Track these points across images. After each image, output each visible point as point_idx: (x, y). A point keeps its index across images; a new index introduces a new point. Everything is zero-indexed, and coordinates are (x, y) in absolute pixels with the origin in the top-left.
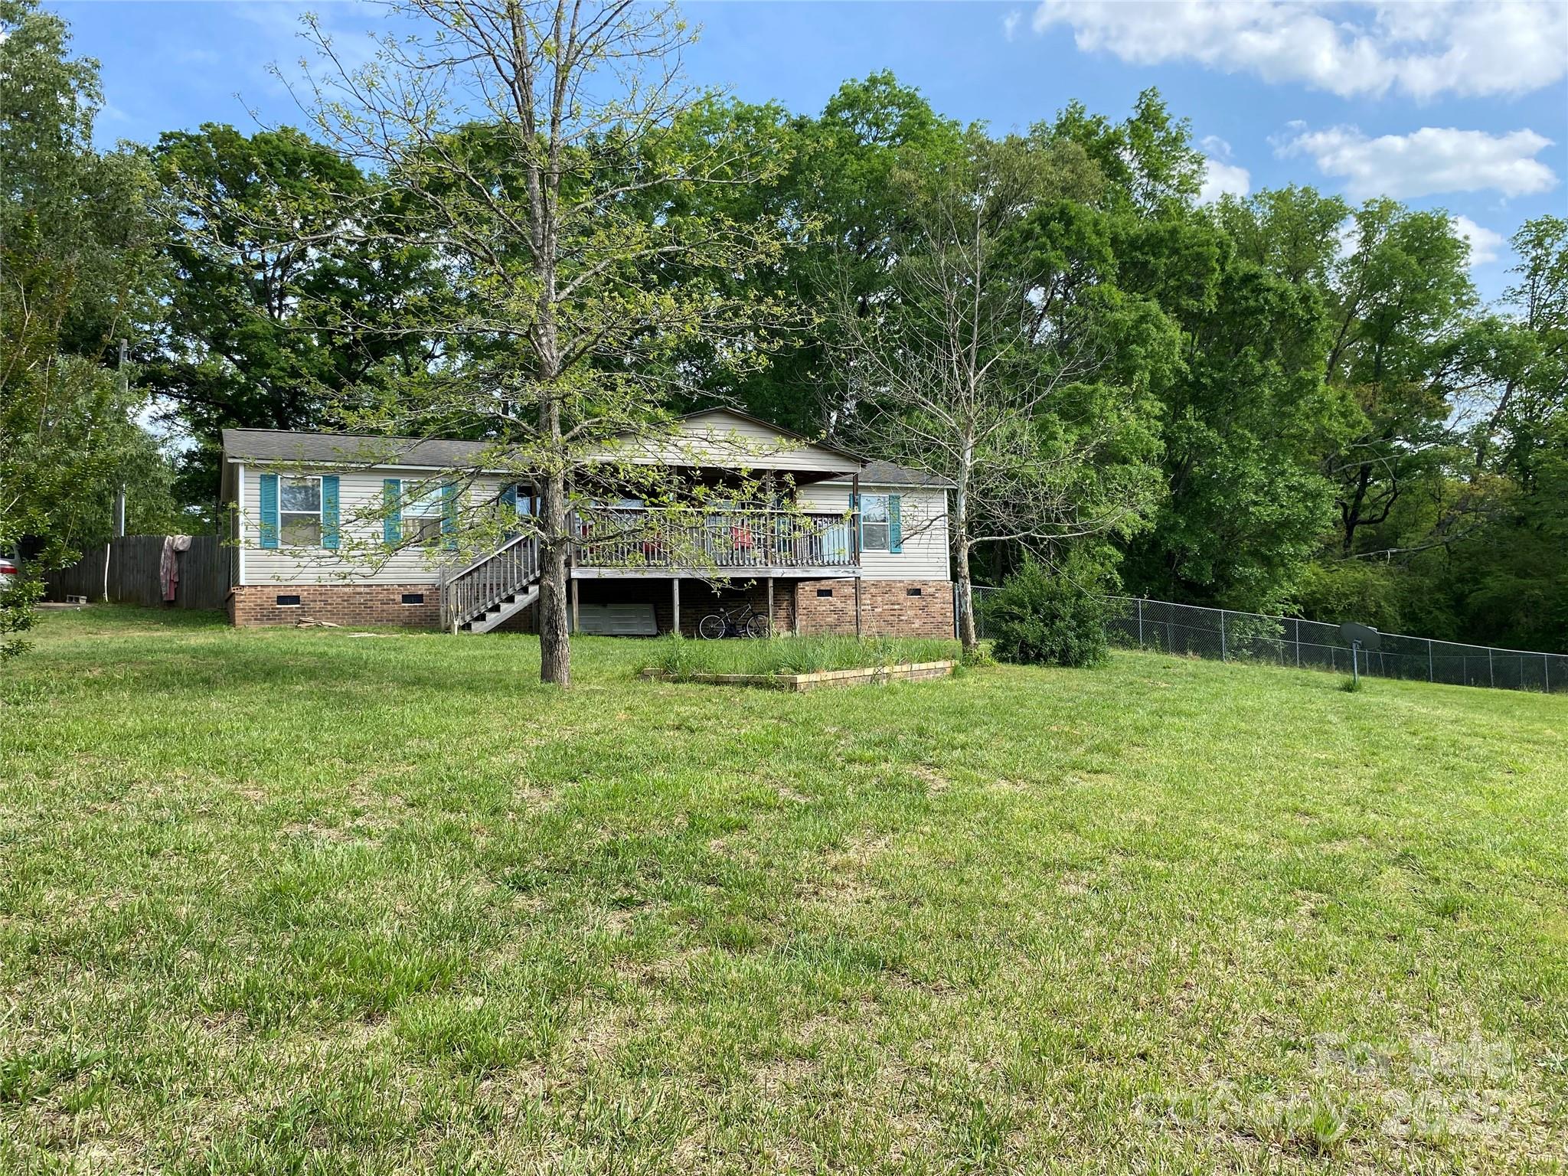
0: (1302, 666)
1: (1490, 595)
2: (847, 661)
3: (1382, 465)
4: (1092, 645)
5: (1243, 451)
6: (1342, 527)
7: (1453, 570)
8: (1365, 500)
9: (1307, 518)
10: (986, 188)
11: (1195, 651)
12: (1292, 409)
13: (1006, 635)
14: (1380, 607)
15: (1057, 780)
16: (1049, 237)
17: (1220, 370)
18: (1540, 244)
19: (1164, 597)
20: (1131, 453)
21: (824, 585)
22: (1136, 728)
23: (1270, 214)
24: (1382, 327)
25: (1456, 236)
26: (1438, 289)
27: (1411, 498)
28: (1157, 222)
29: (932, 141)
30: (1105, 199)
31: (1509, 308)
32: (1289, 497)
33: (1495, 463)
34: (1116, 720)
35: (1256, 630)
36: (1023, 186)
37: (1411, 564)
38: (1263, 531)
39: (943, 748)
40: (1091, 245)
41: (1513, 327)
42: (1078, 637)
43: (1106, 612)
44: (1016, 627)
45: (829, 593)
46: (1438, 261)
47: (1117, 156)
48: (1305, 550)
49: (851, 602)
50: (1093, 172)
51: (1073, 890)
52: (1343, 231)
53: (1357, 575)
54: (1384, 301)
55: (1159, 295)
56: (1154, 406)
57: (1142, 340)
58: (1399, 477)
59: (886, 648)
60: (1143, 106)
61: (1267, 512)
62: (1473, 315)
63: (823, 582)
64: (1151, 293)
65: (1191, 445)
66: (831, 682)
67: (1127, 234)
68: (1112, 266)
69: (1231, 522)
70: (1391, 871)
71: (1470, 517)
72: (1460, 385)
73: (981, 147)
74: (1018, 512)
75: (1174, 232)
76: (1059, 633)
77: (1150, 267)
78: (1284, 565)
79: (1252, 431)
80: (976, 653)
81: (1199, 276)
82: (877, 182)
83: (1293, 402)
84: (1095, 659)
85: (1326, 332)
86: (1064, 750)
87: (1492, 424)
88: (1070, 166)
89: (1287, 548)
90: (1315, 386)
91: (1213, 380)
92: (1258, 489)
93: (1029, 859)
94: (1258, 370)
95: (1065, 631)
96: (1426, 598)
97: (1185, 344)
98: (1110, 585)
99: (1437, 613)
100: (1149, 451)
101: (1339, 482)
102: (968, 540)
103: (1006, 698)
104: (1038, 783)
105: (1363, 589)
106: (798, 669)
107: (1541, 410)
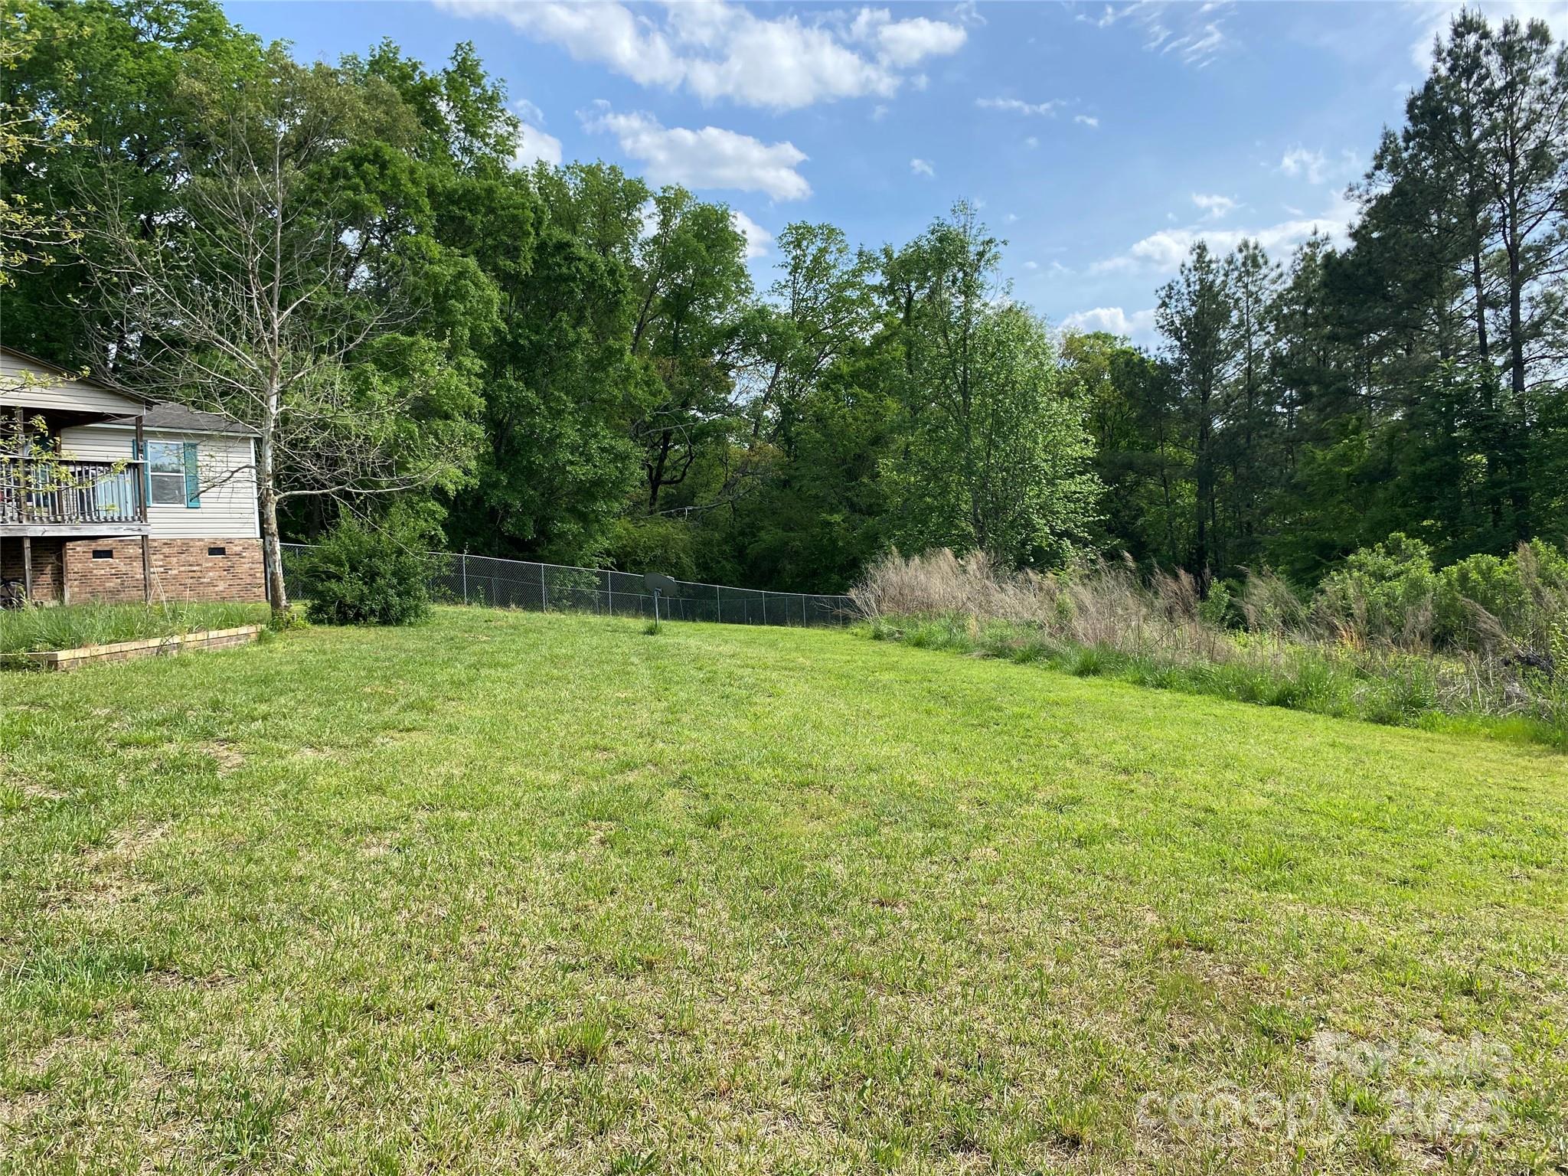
0: (614, 613)
1: (763, 546)
2: (125, 632)
3: (679, 431)
4: (413, 603)
5: (560, 413)
6: (648, 486)
7: (737, 525)
8: (667, 463)
9: (617, 477)
10: (293, 115)
11: (518, 604)
12: (603, 375)
13: (320, 595)
14: (680, 558)
15: (366, 742)
16: (363, 178)
17: (537, 333)
18: (799, 246)
19: (488, 553)
20: (453, 409)
21: (102, 545)
22: (453, 683)
23: (582, 186)
24: (678, 305)
25: (736, 230)
26: (723, 275)
27: (704, 462)
28: (474, 179)
29: (228, 53)
30: (422, 147)
31: (775, 299)
32: (601, 458)
33: (768, 434)
34: (433, 678)
35: (575, 582)
36: (335, 119)
37: (705, 520)
38: (579, 489)
39: (241, 720)
40: (407, 193)
41: (779, 315)
42: (399, 595)
43: (428, 568)
44: (333, 586)
45: (108, 554)
46: (722, 251)
47: (434, 105)
48: (616, 507)
49: (138, 565)
50: (408, 117)
51: (373, 852)
52: (645, 212)
53: (660, 530)
54: (679, 281)
55: (477, 253)
56: (474, 363)
57: (462, 297)
58: (694, 444)
59: (176, 615)
60: (459, 58)
61: (581, 472)
62: (749, 302)
63: (100, 542)
64: (469, 249)
65: (512, 404)
66: (104, 658)
67: (444, 186)
68: (429, 217)
69: (551, 480)
70: (670, 793)
71: (748, 479)
72: (740, 363)
73: (284, 68)
74: (330, 465)
75: (490, 191)
76: (379, 590)
77: (467, 222)
78: (598, 521)
79: (567, 394)
80: (287, 615)
81: (515, 238)
82: (160, 88)
83: (604, 369)
84: (417, 616)
85: (630, 303)
86: (377, 711)
87: (765, 400)
88: (383, 107)
89: (601, 506)
90: (622, 355)
91: (530, 341)
92: (574, 449)
93: (330, 827)
94: (572, 336)
95: (385, 588)
96: (715, 550)
97: (503, 304)
98: (433, 542)
99: (724, 562)
100: (471, 408)
101: (645, 445)
102: (276, 494)
103: (317, 661)
104: (346, 747)
105: (665, 542)
106: (58, 645)
107: (800, 390)
